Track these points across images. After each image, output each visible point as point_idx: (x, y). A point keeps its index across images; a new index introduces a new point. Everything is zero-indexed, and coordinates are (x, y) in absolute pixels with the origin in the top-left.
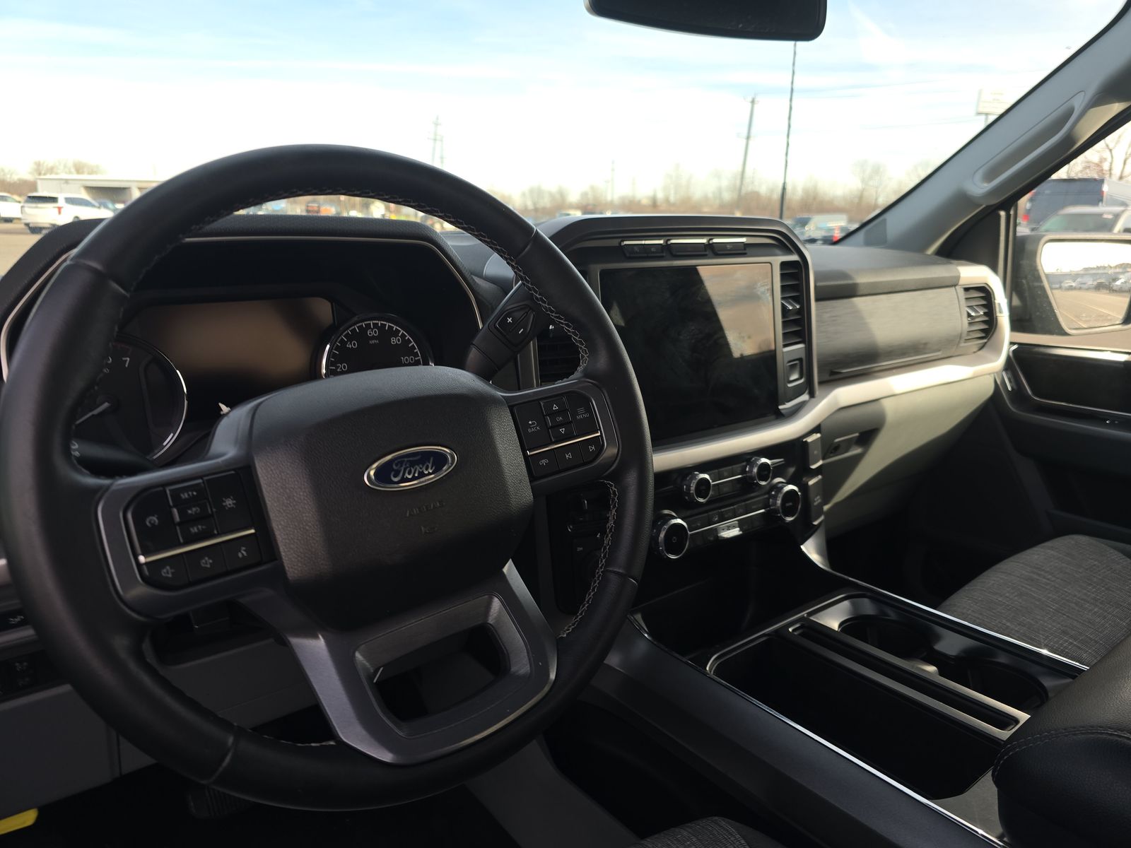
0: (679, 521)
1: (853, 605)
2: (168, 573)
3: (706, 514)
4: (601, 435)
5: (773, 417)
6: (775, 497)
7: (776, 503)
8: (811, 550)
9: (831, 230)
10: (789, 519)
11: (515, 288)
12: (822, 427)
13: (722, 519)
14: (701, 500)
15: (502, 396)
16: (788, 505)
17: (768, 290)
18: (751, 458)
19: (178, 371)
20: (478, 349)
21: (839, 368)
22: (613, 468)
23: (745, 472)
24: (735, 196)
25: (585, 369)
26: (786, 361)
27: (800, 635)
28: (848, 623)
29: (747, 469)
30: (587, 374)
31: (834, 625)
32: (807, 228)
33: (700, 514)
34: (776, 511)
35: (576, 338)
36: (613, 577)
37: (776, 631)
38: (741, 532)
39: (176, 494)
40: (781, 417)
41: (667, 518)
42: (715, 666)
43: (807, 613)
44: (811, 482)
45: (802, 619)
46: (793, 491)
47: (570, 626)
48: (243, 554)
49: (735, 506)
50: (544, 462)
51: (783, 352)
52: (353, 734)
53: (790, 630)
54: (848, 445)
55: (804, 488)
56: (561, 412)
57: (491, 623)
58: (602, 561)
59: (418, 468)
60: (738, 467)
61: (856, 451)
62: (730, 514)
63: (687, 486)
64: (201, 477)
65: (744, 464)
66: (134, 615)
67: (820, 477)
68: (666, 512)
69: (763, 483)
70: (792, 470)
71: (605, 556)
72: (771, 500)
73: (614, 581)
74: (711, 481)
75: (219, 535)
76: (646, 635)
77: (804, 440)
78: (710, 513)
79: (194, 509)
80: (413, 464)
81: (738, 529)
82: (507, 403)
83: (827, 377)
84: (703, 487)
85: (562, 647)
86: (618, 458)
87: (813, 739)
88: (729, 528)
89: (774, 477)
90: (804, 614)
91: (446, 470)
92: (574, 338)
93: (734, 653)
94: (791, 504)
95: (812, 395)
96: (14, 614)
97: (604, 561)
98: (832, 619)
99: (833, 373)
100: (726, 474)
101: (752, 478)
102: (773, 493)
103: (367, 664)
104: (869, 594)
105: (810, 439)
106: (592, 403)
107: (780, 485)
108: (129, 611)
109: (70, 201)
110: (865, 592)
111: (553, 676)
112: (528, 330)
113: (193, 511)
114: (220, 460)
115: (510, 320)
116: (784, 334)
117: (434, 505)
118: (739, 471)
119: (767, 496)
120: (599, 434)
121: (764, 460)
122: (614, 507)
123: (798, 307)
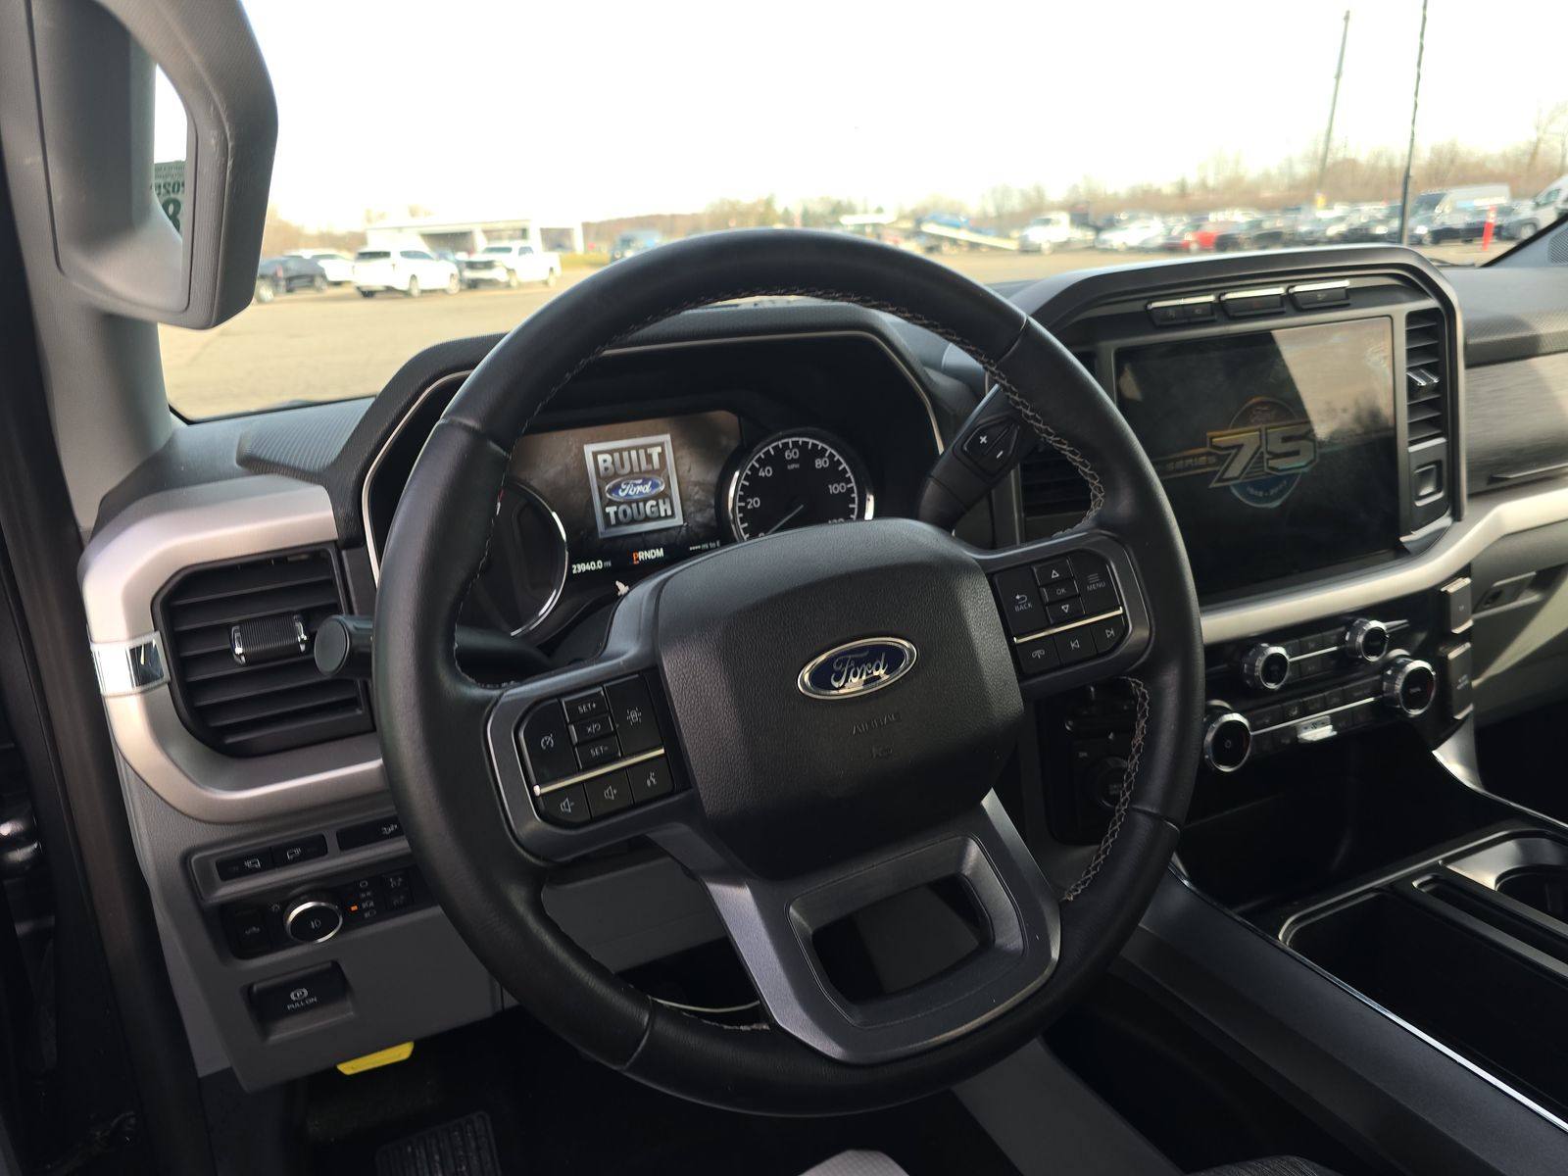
0: (1236, 717)
1: (1523, 848)
2: (567, 807)
3: (1279, 706)
4: (1124, 614)
5: (1392, 553)
6: (1393, 679)
7: (1393, 689)
8: (1451, 758)
9: (1481, 212)
10: (1415, 712)
11: (988, 396)
12: (1474, 567)
13: (1305, 712)
14: (1272, 686)
15: (976, 560)
16: (1413, 691)
17: (1385, 358)
18: (1354, 621)
19: (554, 515)
20: (938, 482)
21: (1503, 472)
22: (1142, 660)
23: (1344, 642)
24: (1316, 168)
25: (1099, 515)
26: (1414, 465)
27: (1429, 892)
28: (1514, 876)
29: (1347, 638)
30: (1101, 523)
31: (1489, 881)
32: (1437, 210)
33: (1269, 705)
34: (1393, 700)
35: (1085, 471)
36: (1141, 819)
37: (1391, 885)
38: (1335, 733)
39: (573, 706)
40: (1402, 554)
41: (1218, 711)
42: (1294, 932)
43: (1442, 859)
44: (1452, 655)
45: (1434, 867)
46: (1422, 670)
47: (1078, 886)
48: (651, 782)
49: (1326, 693)
50: (1038, 653)
51: (1409, 453)
52: (790, 1016)
53: (1415, 884)
54: (1517, 590)
55: (1441, 663)
56: (1064, 581)
57: (966, 874)
58: (1124, 794)
59: (866, 669)
60: (1331, 634)
61: (1530, 598)
62: (1318, 706)
63: (1249, 664)
64: (600, 684)
65: (1342, 629)
66: (533, 860)
67: (1468, 645)
68: (1216, 702)
69: (1373, 659)
70: (1421, 637)
71: (1129, 788)
72: (1385, 684)
73: (1144, 825)
74: (1287, 657)
75: (624, 757)
76: (1186, 883)
77: (1443, 590)
78: (1285, 704)
79: (594, 726)
80: (859, 663)
81: (1330, 727)
82: (984, 570)
83: (1483, 486)
84: (1275, 667)
85: (1068, 916)
86: (1150, 647)
87: (1456, 1061)
88: (1315, 725)
89: (1391, 649)
90: (1439, 859)
91: (904, 668)
92: (1083, 471)
93: (1323, 915)
94: (1418, 689)
95: (1457, 516)
96: (387, 822)
97: (1128, 794)
98: (1486, 869)
99: (1492, 480)
100: (1312, 645)
101: (1356, 652)
102: (1389, 672)
103: (804, 923)
104: (1549, 832)
105: (1452, 588)
106: (1111, 567)
107: (1401, 660)
108: (525, 854)
109: (406, 254)
110: (1542, 830)
111: (1055, 954)
112: (1010, 452)
113: (593, 728)
114: (620, 660)
115: (983, 440)
116: (1411, 425)
117: (887, 719)
118: (1332, 642)
119: (1377, 677)
120: (1120, 611)
121: (1374, 624)
122: (1144, 716)
123: (1436, 381)
